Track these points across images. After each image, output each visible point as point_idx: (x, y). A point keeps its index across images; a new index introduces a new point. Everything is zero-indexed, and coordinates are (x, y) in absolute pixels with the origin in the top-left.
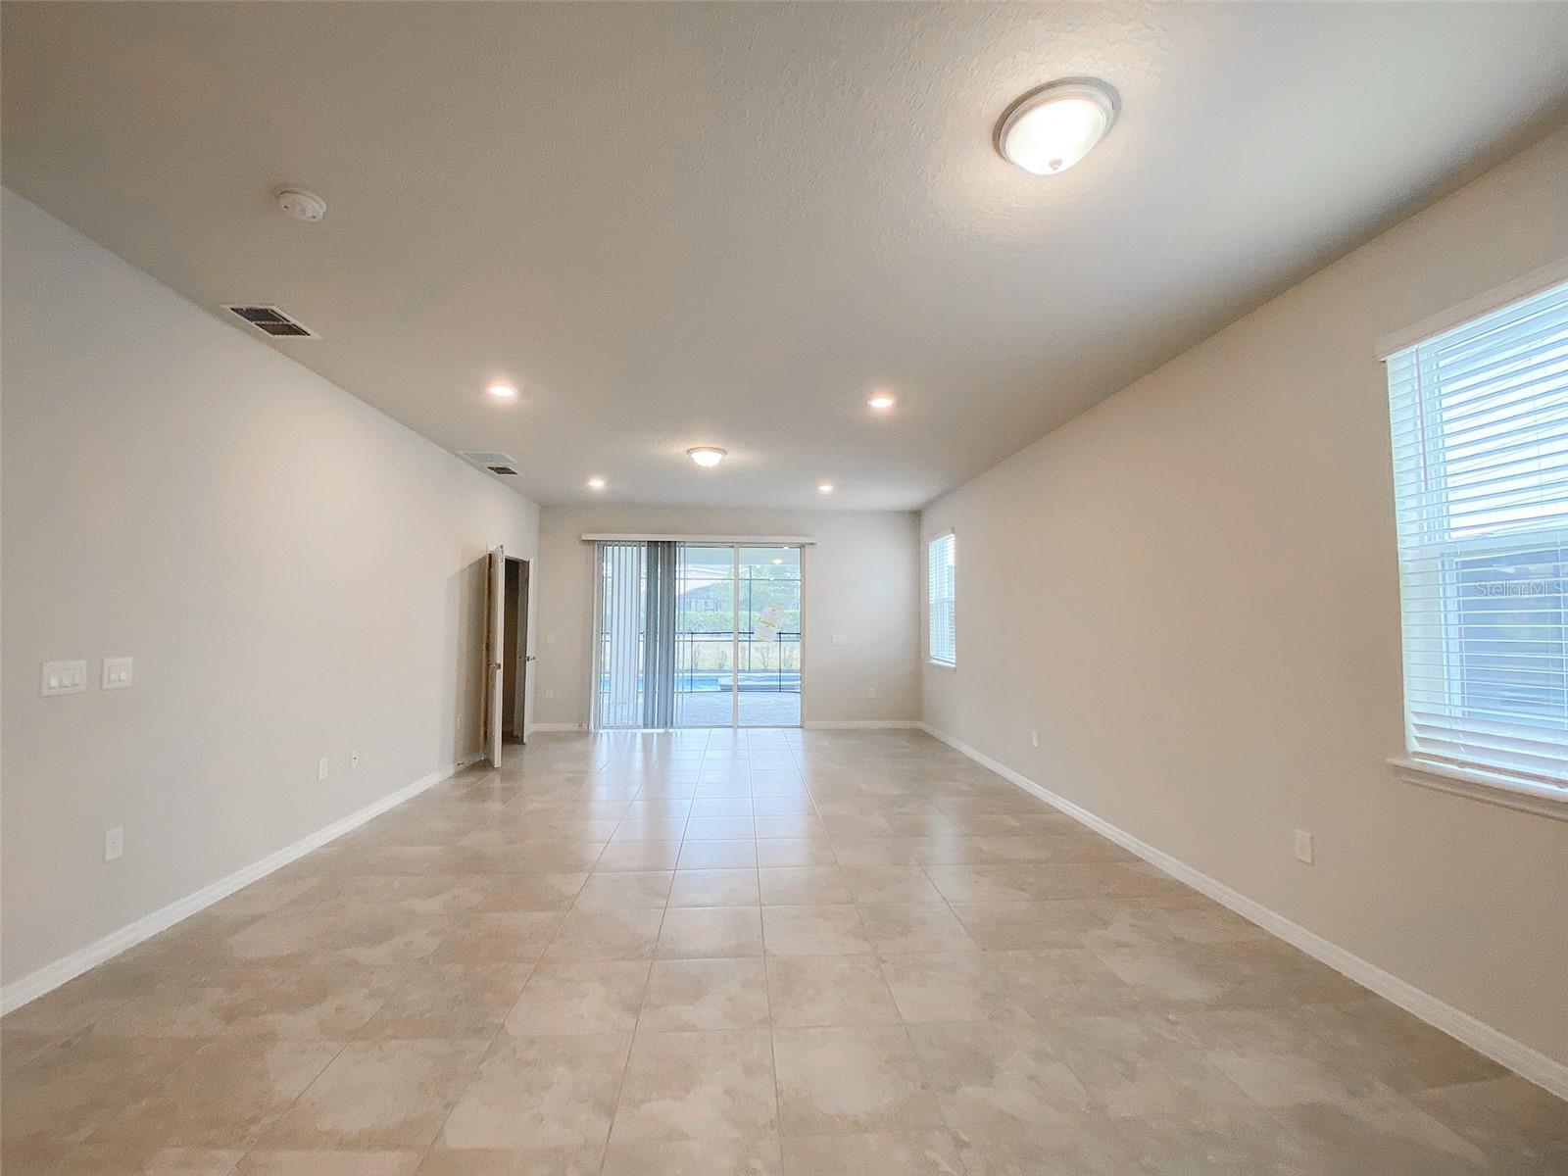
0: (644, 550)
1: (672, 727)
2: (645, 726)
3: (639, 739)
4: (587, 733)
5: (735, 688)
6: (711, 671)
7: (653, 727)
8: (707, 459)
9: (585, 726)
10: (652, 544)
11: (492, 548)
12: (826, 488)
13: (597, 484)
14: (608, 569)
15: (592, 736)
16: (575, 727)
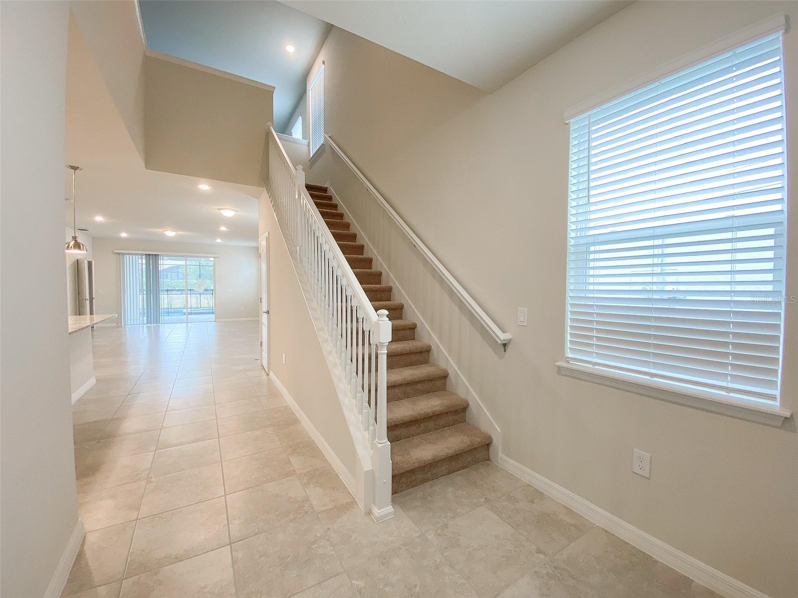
0: (144, 257)
1: (159, 324)
2: (148, 324)
3: (145, 328)
4: (121, 327)
5: (187, 314)
6: (180, 308)
7: (151, 324)
8: (170, 233)
9: (120, 325)
10: (147, 255)
12: (219, 241)
13: (124, 235)
15: (123, 327)
16: (115, 325)
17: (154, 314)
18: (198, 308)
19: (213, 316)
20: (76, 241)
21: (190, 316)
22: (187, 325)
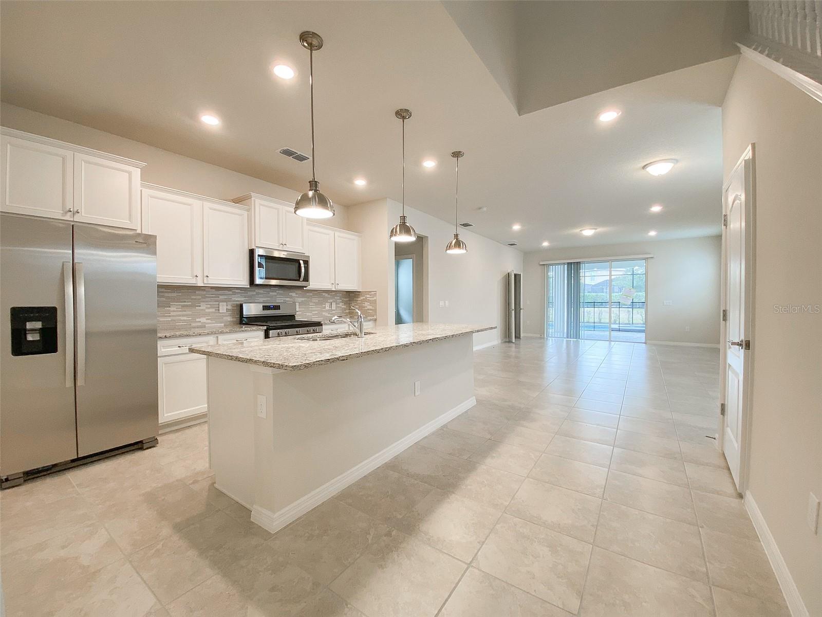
0: (566, 266)
1: (579, 339)
2: (567, 338)
3: (565, 342)
4: (544, 338)
7: (571, 338)
8: (588, 232)
9: (542, 336)
10: (569, 264)
11: (509, 271)
12: (652, 233)
13: (546, 244)
14: (551, 274)
15: (545, 339)
16: (539, 336)
17: (574, 329)
18: (630, 324)
19: (643, 335)
20: (457, 239)
21: (614, 334)
22: (610, 344)
